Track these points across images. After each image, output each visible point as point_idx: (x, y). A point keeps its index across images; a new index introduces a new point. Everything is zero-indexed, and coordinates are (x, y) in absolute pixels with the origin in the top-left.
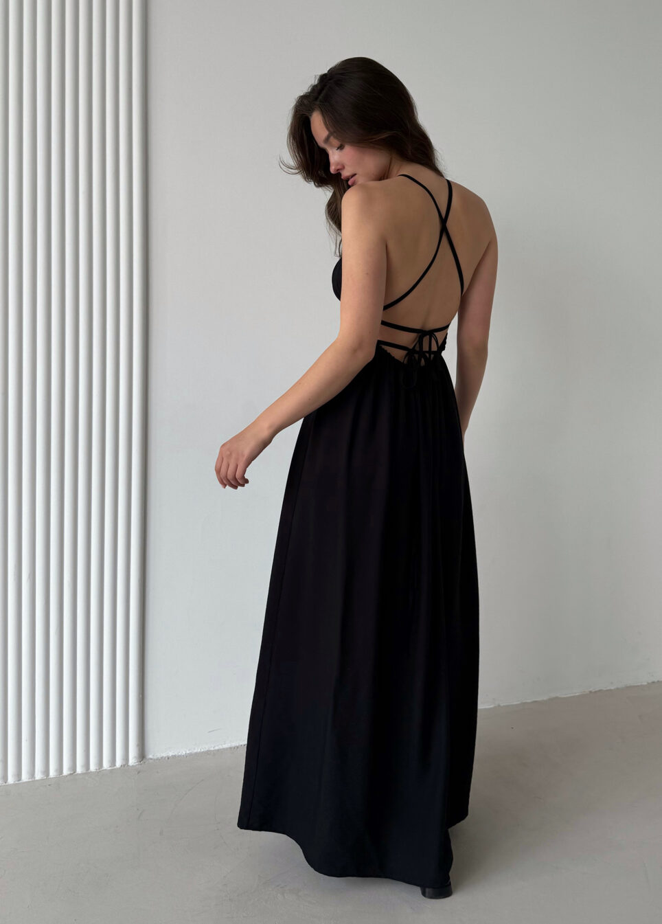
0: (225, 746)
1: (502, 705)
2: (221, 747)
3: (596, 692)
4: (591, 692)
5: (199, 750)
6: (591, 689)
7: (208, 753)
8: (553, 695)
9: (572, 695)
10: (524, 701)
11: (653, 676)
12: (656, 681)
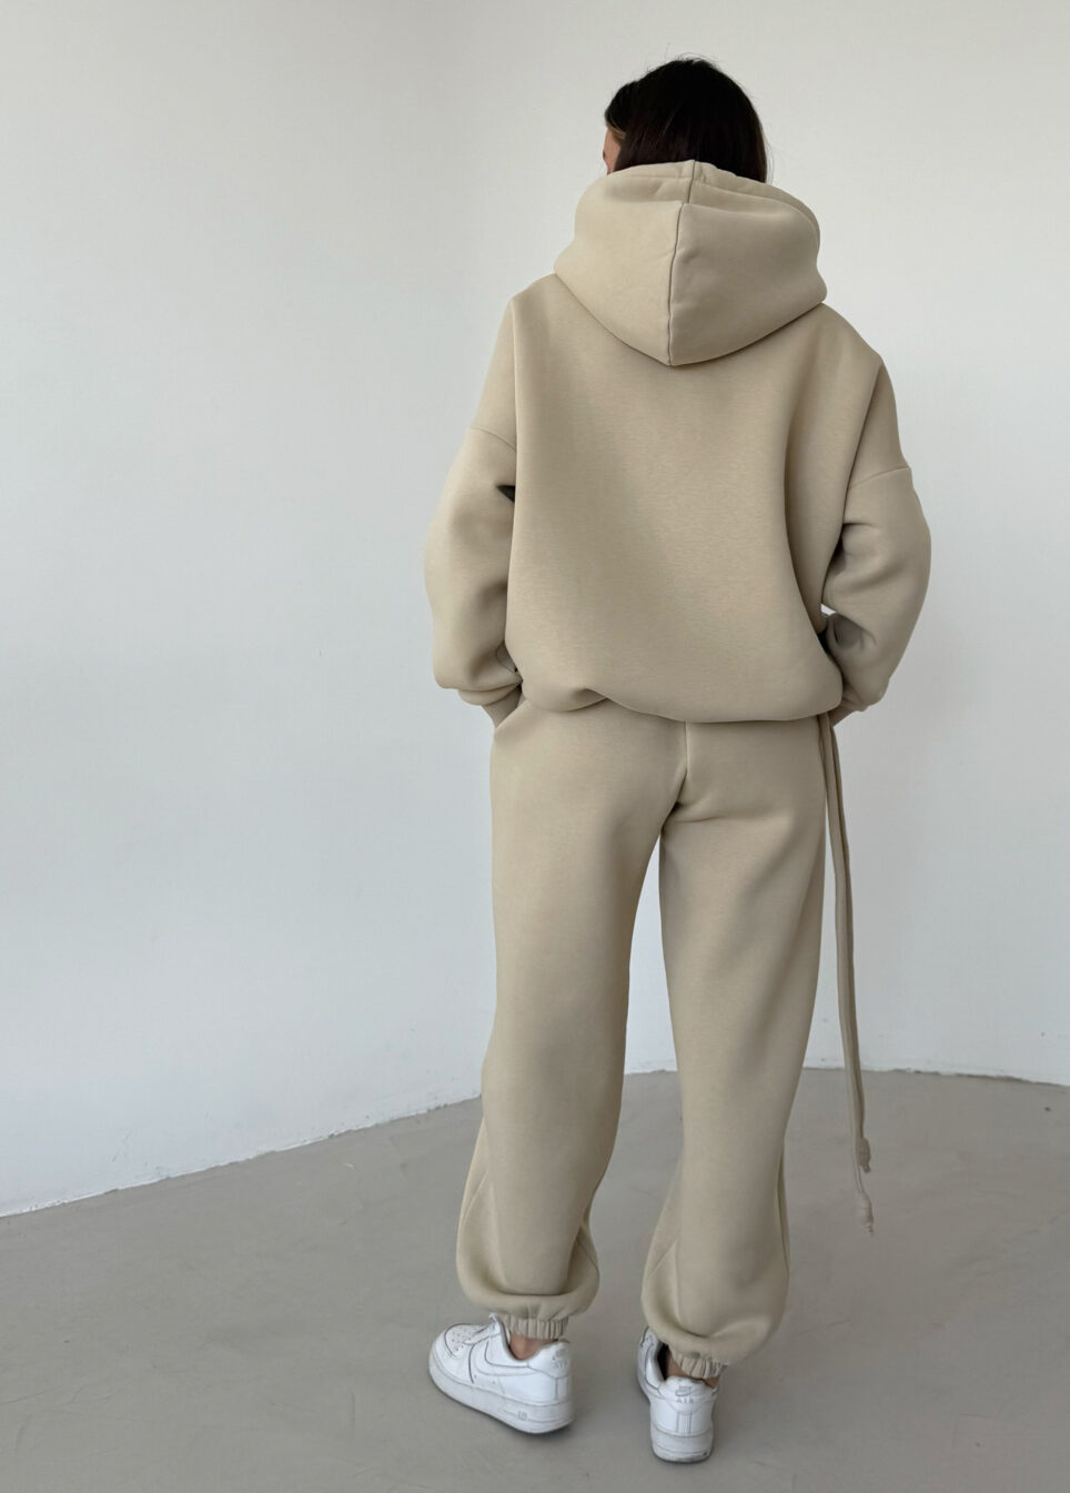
1: (173, 1176)
3: (340, 1135)
4: (332, 1136)
8: (265, 1149)
9: (298, 1145)
10: (213, 1166)
11: (436, 1098)
12: (442, 1105)
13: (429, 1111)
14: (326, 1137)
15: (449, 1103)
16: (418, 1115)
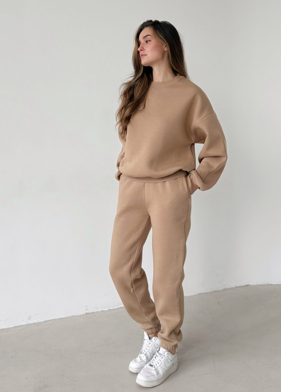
0: (42, 321)
2: (40, 321)
3: (201, 293)
4: (199, 294)
5: (30, 323)
6: (199, 293)
7: (34, 324)
9: (191, 295)
11: (225, 286)
12: (226, 288)
13: (223, 289)
14: (197, 294)
15: (228, 288)
16: (220, 290)
